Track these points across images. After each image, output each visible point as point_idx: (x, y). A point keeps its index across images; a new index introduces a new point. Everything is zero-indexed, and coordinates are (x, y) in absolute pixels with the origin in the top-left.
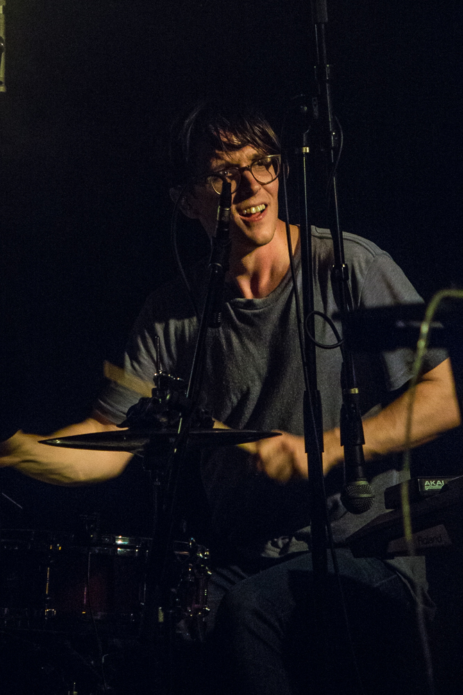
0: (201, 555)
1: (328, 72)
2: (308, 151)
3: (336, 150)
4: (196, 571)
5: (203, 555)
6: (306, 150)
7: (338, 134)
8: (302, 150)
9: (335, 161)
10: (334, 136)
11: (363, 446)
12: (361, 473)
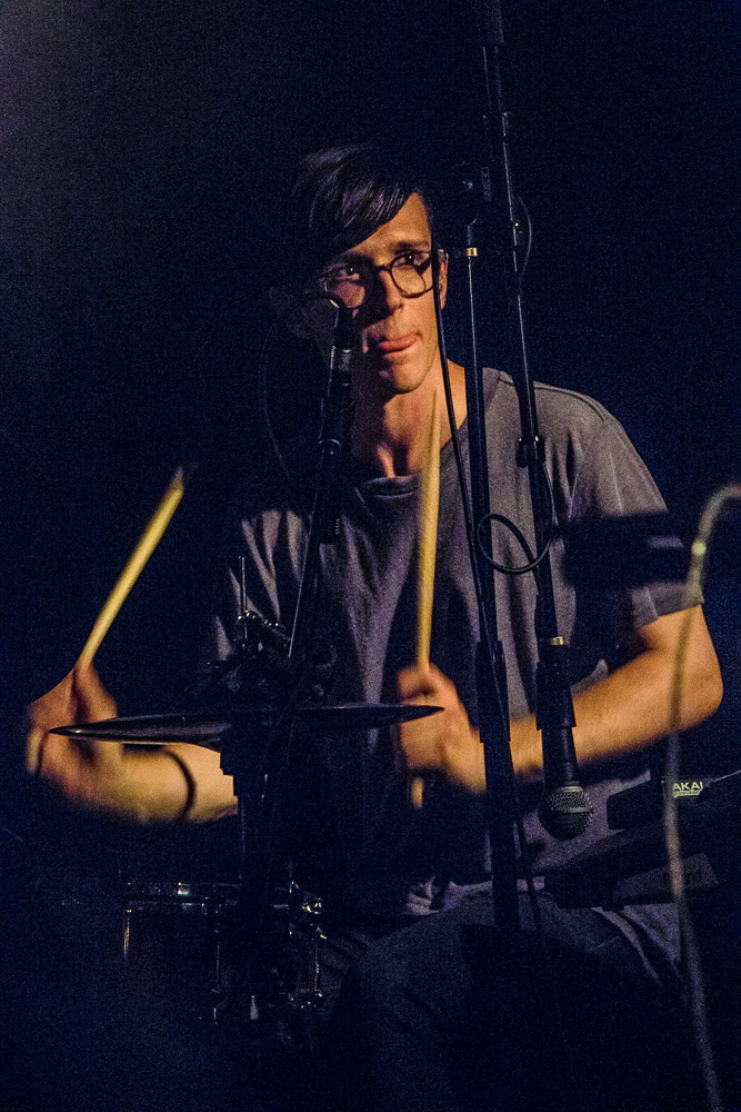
0: (309, 909)
1: (505, 124)
2: (475, 254)
3: (521, 250)
4: (300, 935)
5: (312, 908)
6: (472, 252)
7: (524, 226)
8: (466, 253)
9: (519, 271)
10: (517, 228)
11: (573, 729)
12: (570, 775)
